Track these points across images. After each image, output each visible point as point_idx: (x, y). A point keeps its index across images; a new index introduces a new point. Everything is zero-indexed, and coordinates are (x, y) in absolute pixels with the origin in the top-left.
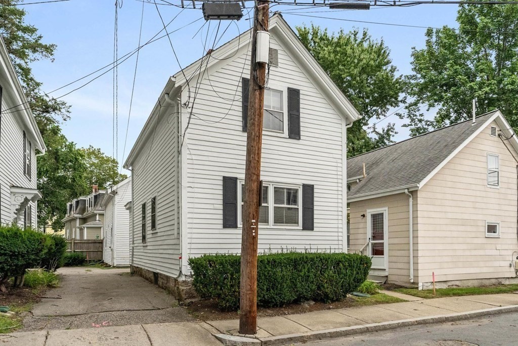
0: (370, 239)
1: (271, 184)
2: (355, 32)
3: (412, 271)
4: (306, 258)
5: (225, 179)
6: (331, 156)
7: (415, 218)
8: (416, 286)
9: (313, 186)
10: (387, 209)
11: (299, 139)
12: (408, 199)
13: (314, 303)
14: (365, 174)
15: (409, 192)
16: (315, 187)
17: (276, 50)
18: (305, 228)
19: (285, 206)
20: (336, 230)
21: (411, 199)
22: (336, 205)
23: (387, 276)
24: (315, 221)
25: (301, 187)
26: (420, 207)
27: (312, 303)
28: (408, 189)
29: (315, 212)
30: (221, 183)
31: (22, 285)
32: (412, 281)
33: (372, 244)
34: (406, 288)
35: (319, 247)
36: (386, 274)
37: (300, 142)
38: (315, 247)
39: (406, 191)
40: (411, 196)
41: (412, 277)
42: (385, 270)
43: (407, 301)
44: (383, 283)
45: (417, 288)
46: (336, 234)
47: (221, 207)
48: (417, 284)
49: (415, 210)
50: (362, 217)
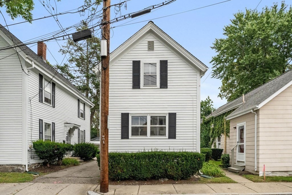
0: (238, 142)
1: (149, 114)
2: (275, 6)
3: (256, 163)
4: (155, 154)
5: (123, 115)
6: (189, 95)
7: (258, 128)
8: (258, 174)
9: (176, 113)
10: (245, 123)
11: (167, 88)
12: (255, 116)
13: (168, 180)
14: (244, 101)
15: (254, 111)
16: (177, 114)
17: (153, 42)
18: (170, 138)
19: (158, 126)
20: (192, 138)
21: (256, 116)
22: (192, 123)
23: (245, 166)
24: (177, 133)
25: (168, 115)
26: (260, 121)
27: (167, 180)
28: (253, 109)
29: (177, 128)
30: (120, 116)
31: (61, 164)
32: (256, 170)
33: (239, 145)
34: (253, 174)
35: (175, 148)
36: (244, 165)
37: (168, 89)
38: (173, 148)
39: (252, 111)
40: (256, 113)
41: (256, 167)
42: (244, 162)
43: (237, 183)
44: (241, 171)
45: (258, 175)
46: (192, 140)
47: (120, 128)
48: (258, 172)
49: (258, 123)
50: (234, 129)
